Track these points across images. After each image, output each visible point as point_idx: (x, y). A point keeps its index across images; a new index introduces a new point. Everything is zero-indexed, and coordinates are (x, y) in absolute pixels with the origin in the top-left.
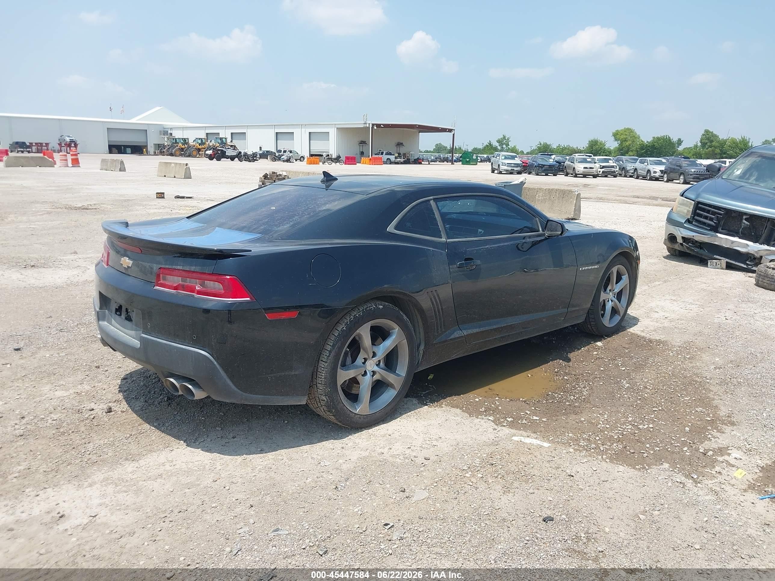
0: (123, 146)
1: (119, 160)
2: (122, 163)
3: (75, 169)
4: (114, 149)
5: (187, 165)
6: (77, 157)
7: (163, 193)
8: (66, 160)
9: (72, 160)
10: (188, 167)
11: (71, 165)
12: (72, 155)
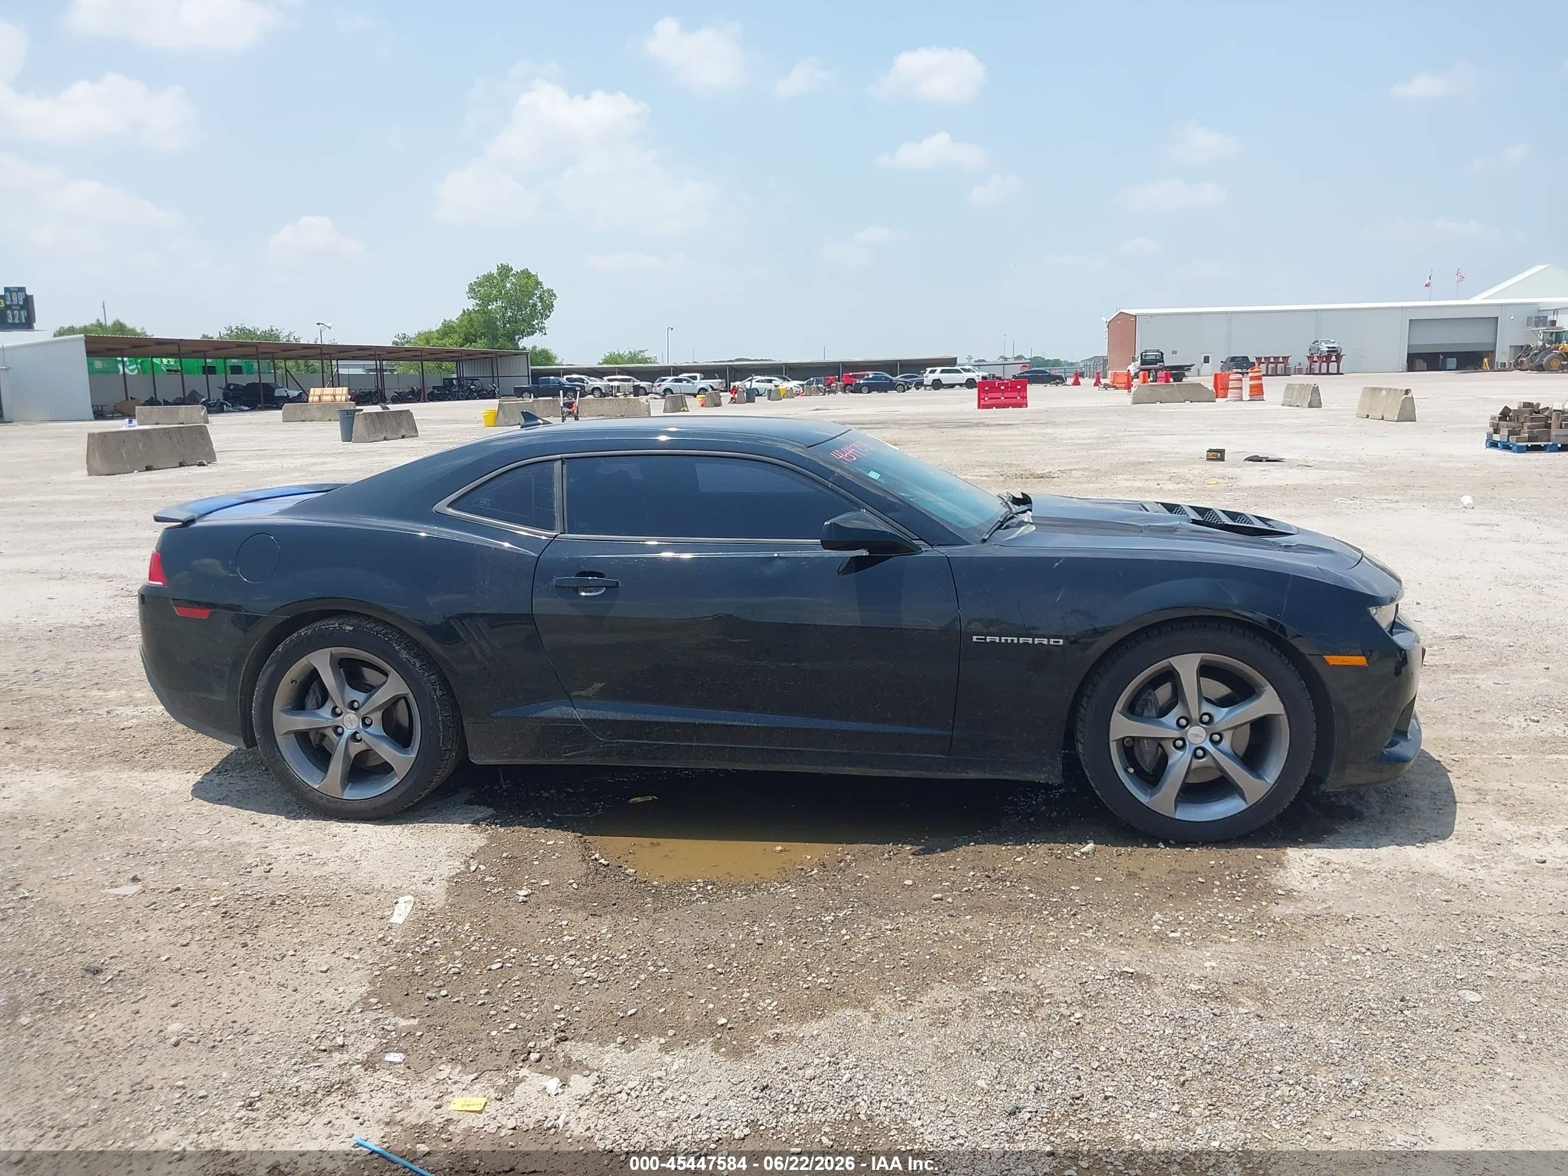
0: (1442, 353)
1: (1310, 385)
2: (1316, 390)
3: (1256, 405)
4: (1419, 363)
5: (1407, 392)
6: (1260, 382)
7: (1222, 452)
8: (1241, 388)
9: (1251, 387)
10: (1409, 395)
11: (1249, 398)
12: (1252, 379)
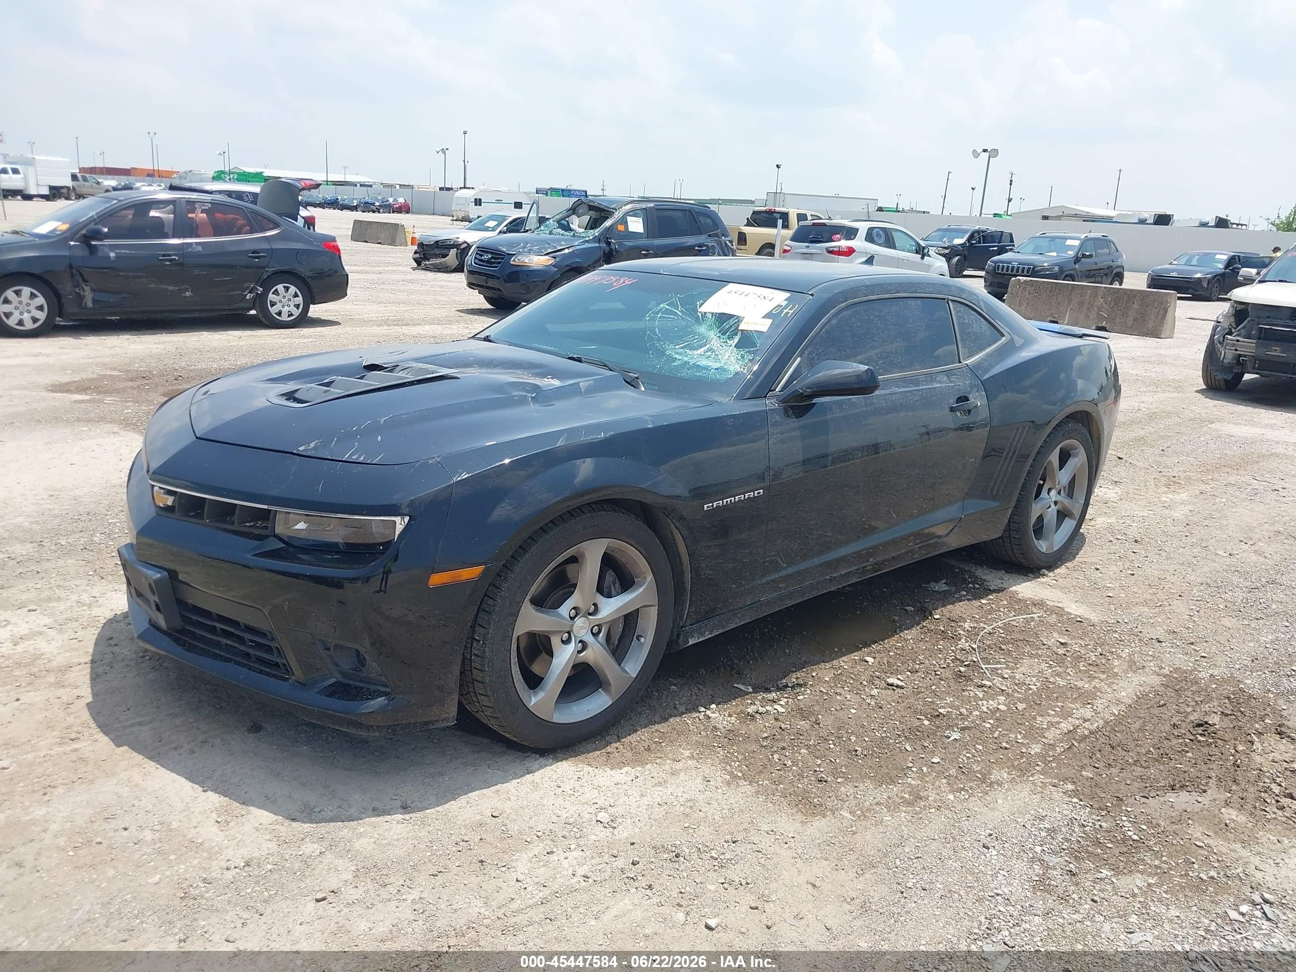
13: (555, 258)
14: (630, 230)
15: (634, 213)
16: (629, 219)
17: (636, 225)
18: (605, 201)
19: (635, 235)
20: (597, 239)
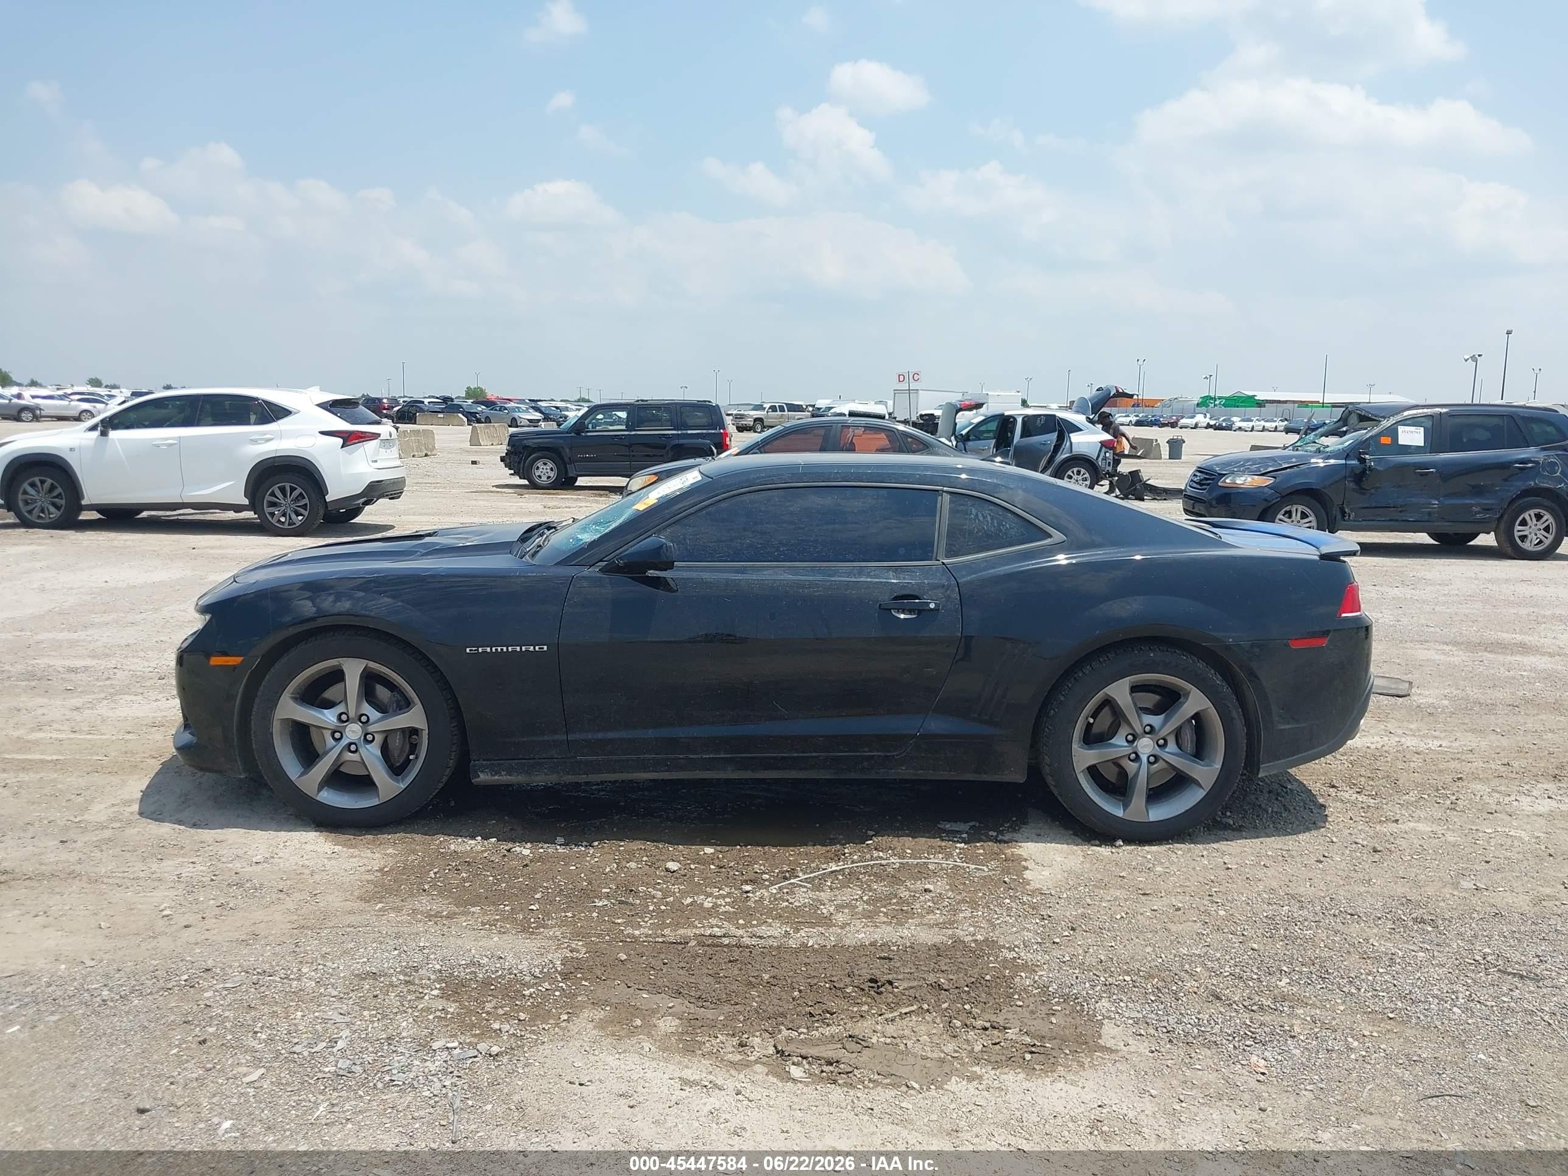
13: (1275, 478)
14: (1401, 442)
15: (1413, 422)
16: (1401, 429)
17: (1412, 437)
18: (1371, 408)
19: (1407, 449)
20: (1347, 454)
